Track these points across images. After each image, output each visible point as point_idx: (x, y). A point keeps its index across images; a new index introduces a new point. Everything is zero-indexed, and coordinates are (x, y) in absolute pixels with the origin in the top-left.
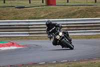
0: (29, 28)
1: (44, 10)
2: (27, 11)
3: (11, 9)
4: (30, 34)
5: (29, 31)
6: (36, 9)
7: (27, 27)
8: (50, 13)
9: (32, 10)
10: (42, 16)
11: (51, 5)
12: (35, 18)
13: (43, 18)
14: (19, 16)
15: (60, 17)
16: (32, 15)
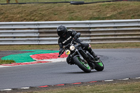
0: (90, 32)
1: (112, 6)
2: (87, 8)
3: (65, 6)
4: (92, 40)
5: (90, 36)
6: (100, 5)
7: (87, 30)
8: (119, 11)
9: (95, 7)
10: (108, 15)
12: (98, 19)
13: (110, 18)
14: (76, 14)
15: (133, 17)
16: (95, 14)
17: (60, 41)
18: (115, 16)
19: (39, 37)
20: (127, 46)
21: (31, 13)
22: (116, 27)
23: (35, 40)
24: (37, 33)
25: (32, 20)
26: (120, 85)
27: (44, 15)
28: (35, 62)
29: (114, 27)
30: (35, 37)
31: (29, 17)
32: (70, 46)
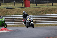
0: (14, 20)
1: (23, 10)
2: (13, 10)
3: (4, 9)
5: (14, 22)
6: (18, 9)
8: (26, 11)
9: (16, 10)
12: (17, 15)
14: (9, 13)
15: (32, 14)
16: (16, 13)
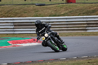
1: (64, 7)
2: (47, 8)
3: (32, 7)
6: (57, 6)
8: (70, 10)
9: (53, 7)
11: (71, 3)
13: (63, 15)
14: (40, 13)
15: (80, 15)
16: (53, 12)
17: (37, 31)
18: (67, 13)
19: (14, 28)
20: (75, 34)
21: (8, 12)
22: (68, 22)
23: (11, 31)
24: (12, 25)
25: (9, 17)
26: (70, 62)
27: (17, 13)
28: (11, 46)
29: (66, 22)
30: (11, 28)
31: (7, 15)
32: (45, 34)
